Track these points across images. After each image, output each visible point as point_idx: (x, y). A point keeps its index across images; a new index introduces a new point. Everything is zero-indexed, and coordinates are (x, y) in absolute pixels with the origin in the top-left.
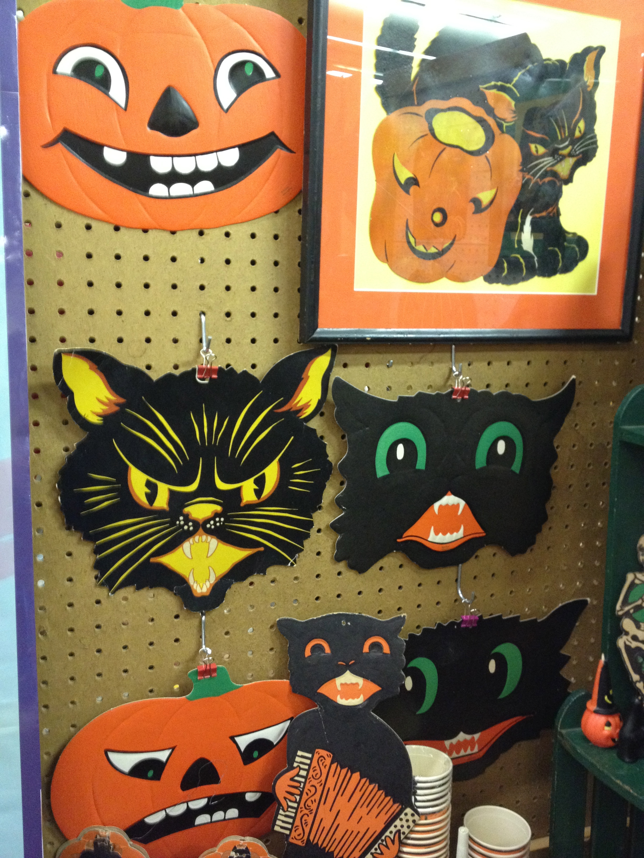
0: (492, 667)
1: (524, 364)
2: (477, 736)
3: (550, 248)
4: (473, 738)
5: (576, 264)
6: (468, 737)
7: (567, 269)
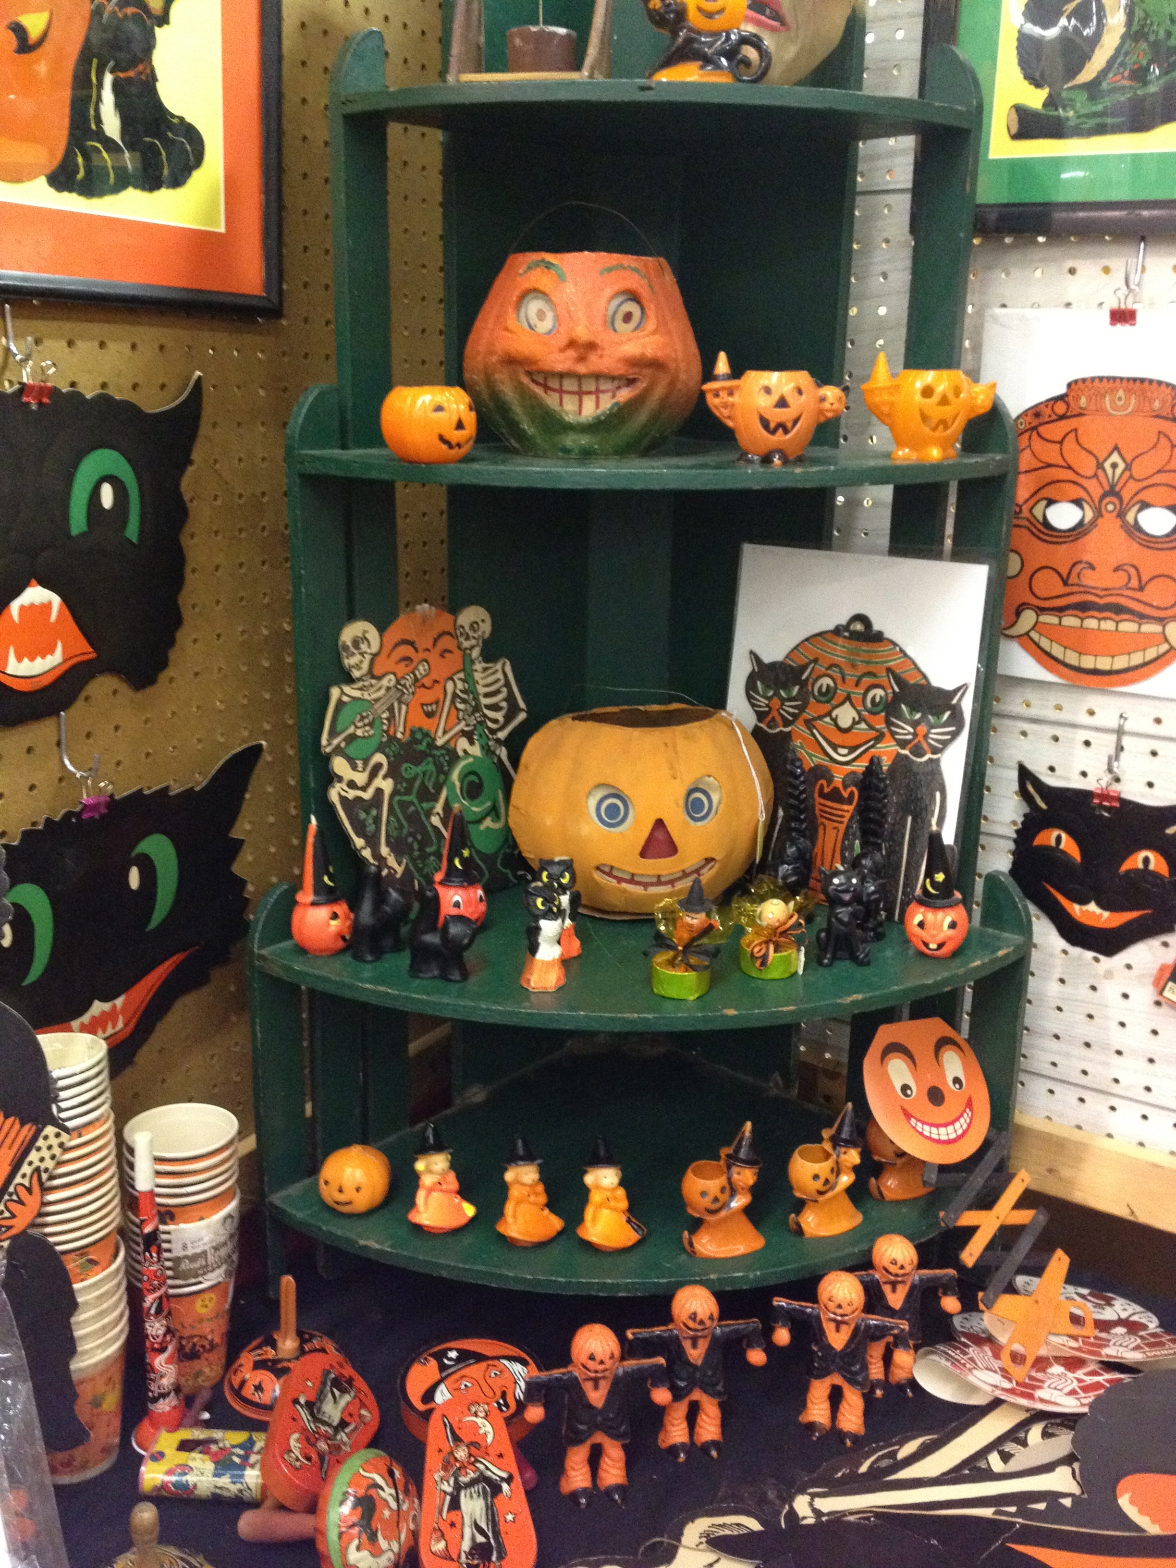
0: (134, 879)
1: (126, 347)
2: (119, 1002)
3: (148, 139)
4: (114, 1006)
5: (189, 174)
6: (106, 1006)
7: (177, 182)
